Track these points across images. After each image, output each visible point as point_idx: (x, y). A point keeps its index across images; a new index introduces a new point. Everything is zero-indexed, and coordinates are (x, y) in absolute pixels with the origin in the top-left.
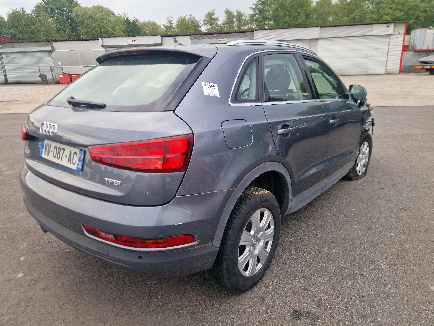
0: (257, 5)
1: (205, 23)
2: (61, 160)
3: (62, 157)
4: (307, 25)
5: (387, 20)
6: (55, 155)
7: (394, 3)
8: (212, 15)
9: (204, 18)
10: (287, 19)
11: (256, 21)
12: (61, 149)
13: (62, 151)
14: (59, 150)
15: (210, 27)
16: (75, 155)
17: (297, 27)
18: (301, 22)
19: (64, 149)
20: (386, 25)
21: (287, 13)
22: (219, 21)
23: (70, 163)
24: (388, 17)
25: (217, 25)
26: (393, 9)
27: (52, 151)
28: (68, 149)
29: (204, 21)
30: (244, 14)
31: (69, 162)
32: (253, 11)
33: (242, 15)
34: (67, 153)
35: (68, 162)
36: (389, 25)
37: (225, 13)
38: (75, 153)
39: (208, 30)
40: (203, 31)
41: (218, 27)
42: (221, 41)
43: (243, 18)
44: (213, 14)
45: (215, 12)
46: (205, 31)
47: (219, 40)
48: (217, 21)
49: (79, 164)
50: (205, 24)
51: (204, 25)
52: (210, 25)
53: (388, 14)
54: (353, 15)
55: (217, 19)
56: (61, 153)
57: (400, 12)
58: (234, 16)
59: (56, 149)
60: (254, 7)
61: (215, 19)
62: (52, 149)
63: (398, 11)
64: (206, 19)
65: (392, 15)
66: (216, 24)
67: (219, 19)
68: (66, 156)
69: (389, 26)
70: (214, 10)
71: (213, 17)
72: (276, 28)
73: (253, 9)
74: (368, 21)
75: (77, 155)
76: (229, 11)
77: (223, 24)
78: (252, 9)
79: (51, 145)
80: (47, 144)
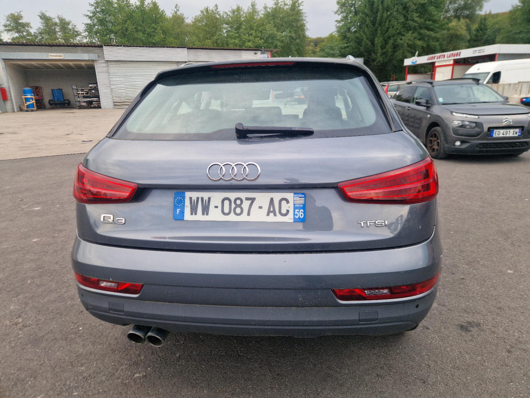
0: (94, 13)
1: (7, 28)
2: (249, 215)
3: (249, 211)
4: (166, 44)
5: (250, 47)
6: (226, 211)
7: (253, 29)
8: (19, 19)
9: (5, 21)
10: (140, 35)
11: (96, 33)
12: (243, 199)
13: (247, 202)
14: (239, 202)
15: (17, 35)
17: (154, 46)
18: (159, 40)
20: (253, 52)
21: (139, 28)
22: (31, 28)
23: (275, 215)
24: (250, 44)
25: (29, 34)
26: (253, 35)
27: (216, 207)
29: (5, 26)
30: (70, 23)
32: (89, 19)
33: (68, 24)
34: (262, 202)
36: (256, 52)
37: (39, 17)
39: (13, 39)
40: (5, 40)
41: (31, 36)
42: (54, 56)
43: (70, 27)
44: (20, 17)
45: (22, 14)
46: (9, 41)
47: (50, 54)
48: (28, 27)
49: (296, 213)
50: (8, 31)
51: (6, 32)
52: (18, 32)
53: (249, 41)
54: (215, 37)
55: (28, 25)
56: (245, 206)
57: (261, 39)
58: (56, 24)
59: (227, 202)
60: (91, 15)
61: (25, 25)
62: (216, 202)
63: (258, 39)
64: (8, 23)
65: (253, 42)
66: (27, 31)
67: (32, 25)
68: (261, 207)
69: (256, 54)
70: (20, 12)
71: (20, 21)
72: (126, 45)
73: (90, 17)
74: (231, 46)
76: (45, 15)
77: (41, 33)
78: (88, 17)
79: (209, 199)
80: (198, 198)
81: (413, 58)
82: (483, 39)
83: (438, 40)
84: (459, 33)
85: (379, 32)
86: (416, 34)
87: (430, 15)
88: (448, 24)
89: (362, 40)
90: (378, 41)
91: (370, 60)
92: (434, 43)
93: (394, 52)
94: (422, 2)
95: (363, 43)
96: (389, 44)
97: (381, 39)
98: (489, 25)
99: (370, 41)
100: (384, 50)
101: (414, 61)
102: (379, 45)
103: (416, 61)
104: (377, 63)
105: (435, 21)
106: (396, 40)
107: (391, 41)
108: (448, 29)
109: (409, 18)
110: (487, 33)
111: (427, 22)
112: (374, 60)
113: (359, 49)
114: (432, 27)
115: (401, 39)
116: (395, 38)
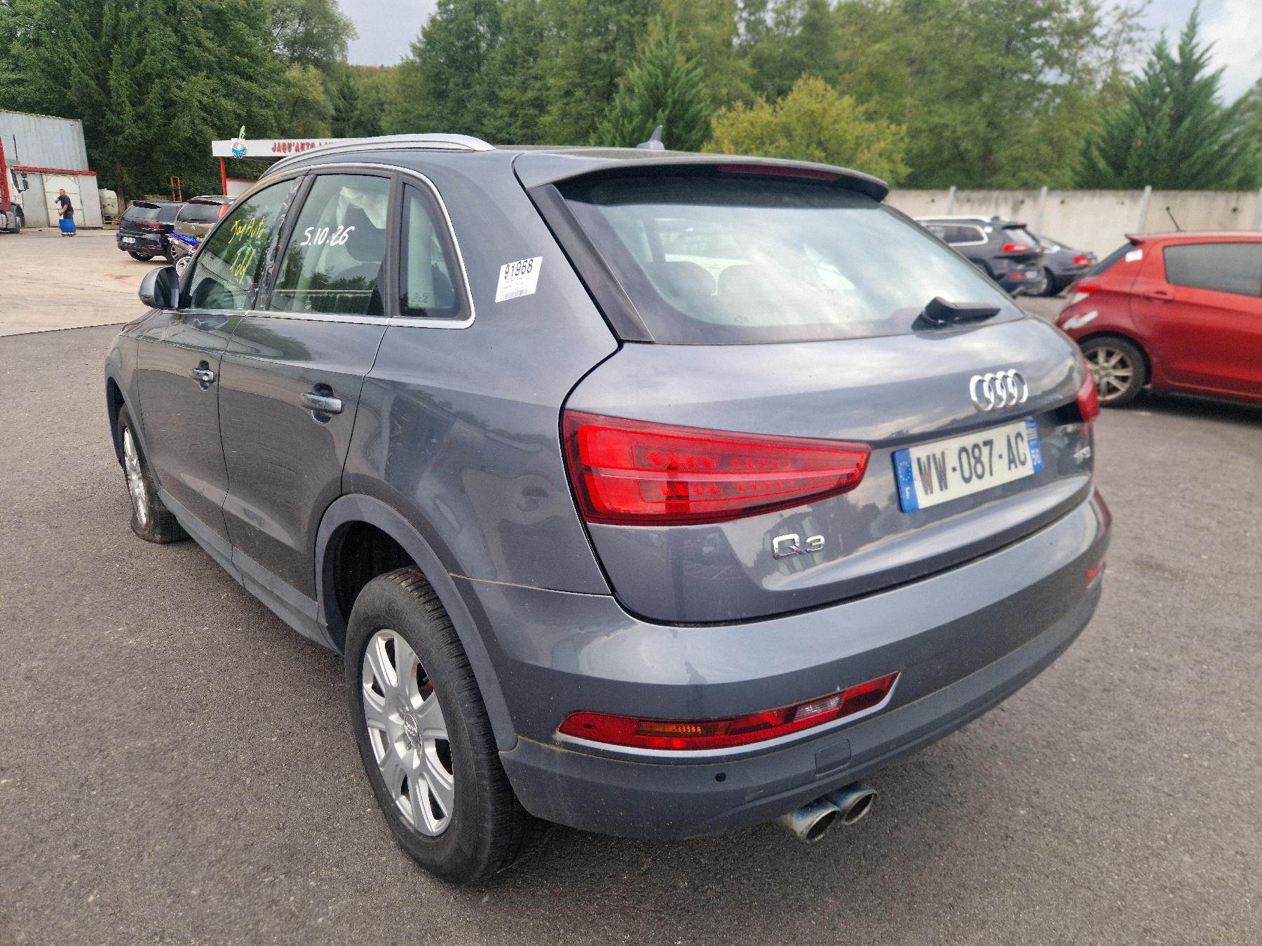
2: (991, 474)
3: (991, 466)
6: (967, 475)
12: (981, 445)
13: (985, 450)
14: (977, 452)
16: (1019, 440)
19: (988, 443)
23: (1016, 467)
27: (954, 469)
28: (999, 435)
31: (1013, 465)
34: (1000, 447)
35: (1010, 468)
38: (1019, 435)
49: (1034, 456)
56: (985, 458)
59: (964, 455)
62: (952, 461)
68: (1001, 457)
75: (1022, 440)
79: (943, 454)
80: (928, 458)
81: (234, 140)
82: (352, 118)
83: (268, 105)
84: (310, 97)
85: (117, 59)
86: (214, 82)
87: (241, 41)
88: (284, 72)
89: (68, 71)
90: (119, 81)
91: (103, 128)
92: (263, 112)
93: (169, 118)
94: (216, 5)
95: (73, 81)
96: (151, 96)
97: (126, 79)
98: (358, 90)
99: (91, 78)
100: (141, 109)
101: (239, 148)
102: (124, 93)
103: (244, 149)
104: (126, 139)
105: (254, 59)
106: (167, 89)
107: (156, 88)
108: (288, 84)
109: (190, 38)
110: (359, 106)
111: (237, 58)
112: (114, 132)
113: (64, 96)
114: (250, 71)
115: (179, 87)
116: (165, 80)
